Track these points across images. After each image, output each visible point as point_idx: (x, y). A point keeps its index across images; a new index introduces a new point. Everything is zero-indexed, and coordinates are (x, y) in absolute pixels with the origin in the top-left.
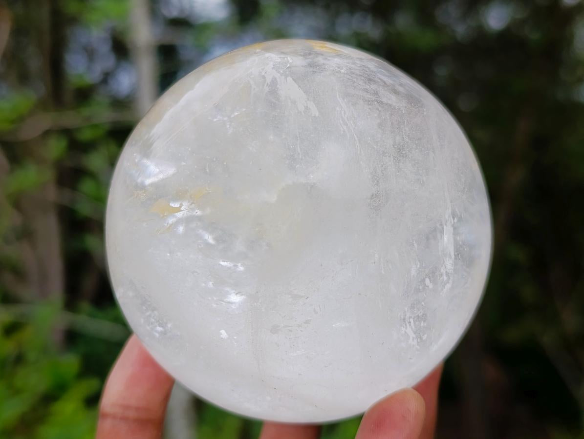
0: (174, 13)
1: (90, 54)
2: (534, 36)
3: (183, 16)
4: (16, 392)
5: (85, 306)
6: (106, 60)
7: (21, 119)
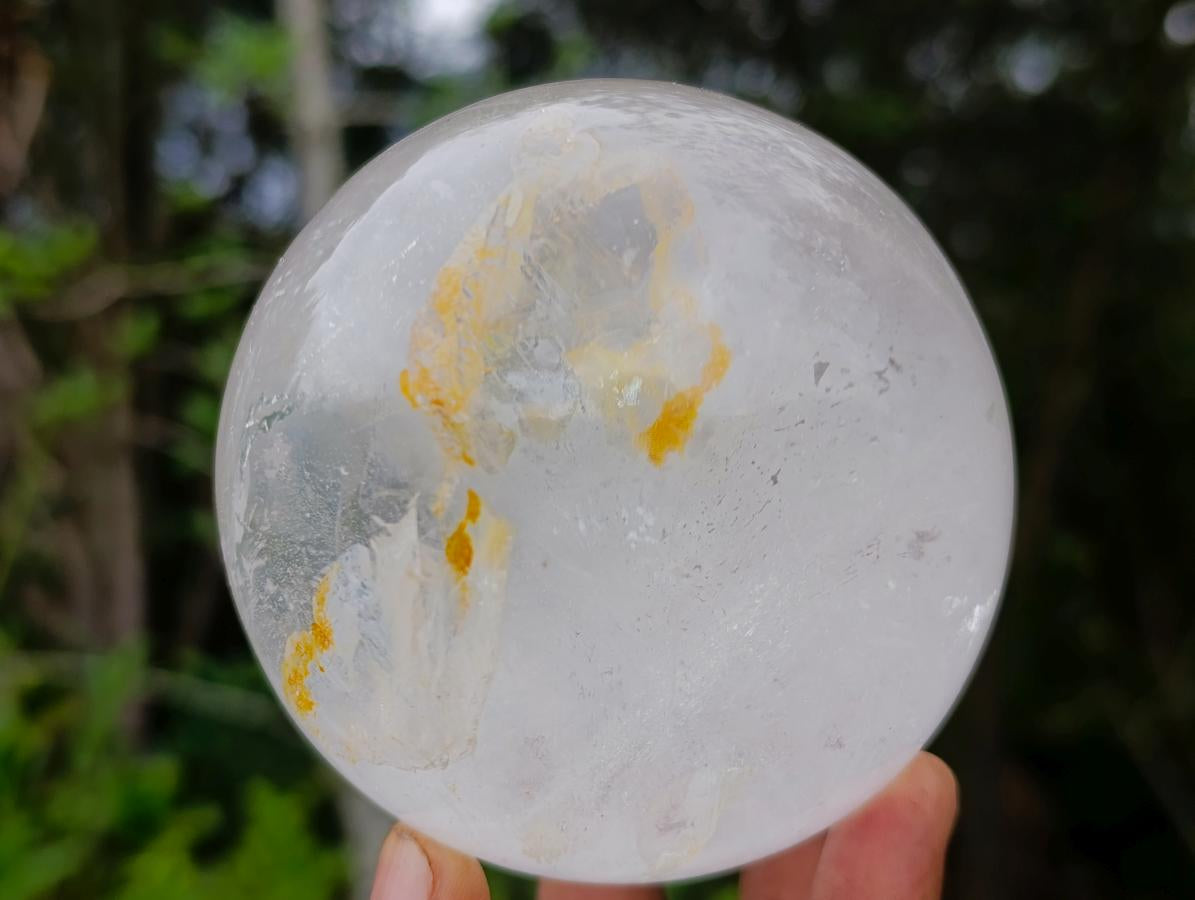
0: (374, 57)
1: (206, 140)
2: (1107, 105)
3: (393, 62)
4: (51, 835)
5: (191, 656)
6: (238, 152)
7: (68, 278)
